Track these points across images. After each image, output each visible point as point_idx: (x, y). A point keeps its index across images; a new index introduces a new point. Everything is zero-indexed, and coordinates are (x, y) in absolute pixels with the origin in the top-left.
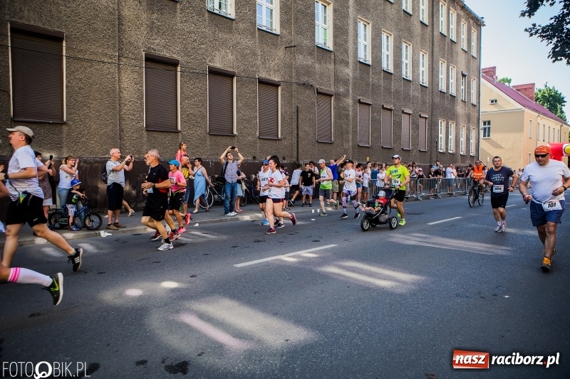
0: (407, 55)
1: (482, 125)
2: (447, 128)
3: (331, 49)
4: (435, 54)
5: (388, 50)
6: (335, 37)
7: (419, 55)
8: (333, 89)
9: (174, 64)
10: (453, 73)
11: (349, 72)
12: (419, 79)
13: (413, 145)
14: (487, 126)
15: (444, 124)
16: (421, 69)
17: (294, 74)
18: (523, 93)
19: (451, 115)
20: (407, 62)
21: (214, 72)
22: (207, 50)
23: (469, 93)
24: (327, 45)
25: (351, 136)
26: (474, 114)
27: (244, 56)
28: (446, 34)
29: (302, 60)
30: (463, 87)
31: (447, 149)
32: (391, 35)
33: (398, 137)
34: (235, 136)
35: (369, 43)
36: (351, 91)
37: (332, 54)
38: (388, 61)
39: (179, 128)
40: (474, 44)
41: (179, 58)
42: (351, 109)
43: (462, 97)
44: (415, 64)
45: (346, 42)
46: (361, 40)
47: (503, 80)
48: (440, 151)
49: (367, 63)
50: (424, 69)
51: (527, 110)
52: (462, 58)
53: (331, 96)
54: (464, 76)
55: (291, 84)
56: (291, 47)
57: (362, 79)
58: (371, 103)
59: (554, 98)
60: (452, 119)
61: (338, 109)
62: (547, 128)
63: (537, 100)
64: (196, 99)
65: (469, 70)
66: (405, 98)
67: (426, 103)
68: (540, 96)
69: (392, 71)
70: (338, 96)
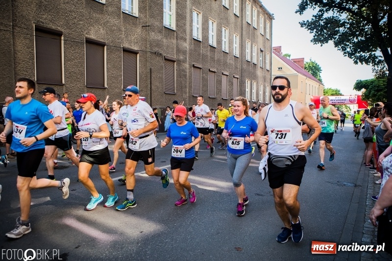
0: (225, 36)
2: (251, 85)
3: (174, 29)
4: (243, 36)
5: (213, 32)
6: (177, 21)
7: (233, 36)
8: (175, 57)
9: (59, 34)
10: (255, 49)
11: (186, 45)
12: (233, 52)
13: (229, 96)
15: (249, 82)
16: (234, 45)
17: (148, 46)
18: (297, 64)
19: (254, 77)
20: (225, 40)
21: (89, 42)
22: (84, 26)
23: (265, 62)
24: (172, 26)
25: (188, 90)
26: (268, 76)
27: (112, 31)
28: (250, 23)
29: (154, 36)
30: (261, 59)
31: (251, 99)
32: (215, 22)
33: (219, 91)
34: (106, 88)
35: (200, 26)
36: (188, 59)
37: (175, 33)
38: (213, 39)
39: (63, 82)
40: (268, 30)
41: (63, 31)
42: (188, 71)
43: (260, 65)
44: (231, 42)
45: (185, 25)
46: (195, 24)
47: (286, 55)
49: (199, 40)
50: (236, 46)
51: (299, 75)
52: (260, 40)
53: (174, 61)
54: (262, 51)
55: (146, 52)
56: (146, 26)
57: (195, 50)
58: (201, 67)
59: (315, 67)
60: (254, 79)
61: (179, 71)
62: (311, 86)
63: (305, 68)
64: (76, 61)
65: (265, 48)
66: (224, 64)
67: (238, 68)
68: (307, 66)
69: (215, 46)
70: (179, 62)
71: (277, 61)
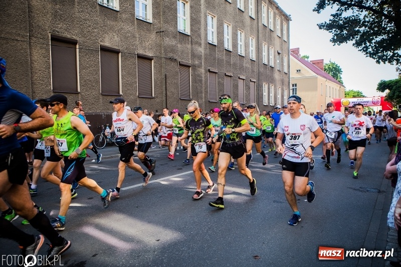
0: (241, 39)
1: (291, 87)
2: (269, 89)
3: (189, 34)
4: (260, 39)
5: (228, 36)
6: (191, 25)
7: (249, 39)
8: (190, 62)
9: (74, 43)
10: (272, 52)
11: (201, 50)
12: (249, 55)
13: (246, 100)
14: (294, 87)
15: (267, 86)
16: (251, 48)
17: (163, 51)
18: (317, 65)
19: (271, 80)
20: (241, 43)
21: (104, 49)
22: (99, 33)
23: (283, 65)
24: (186, 31)
25: (203, 95)
26: (286, 80)
27: (126, 38)
28: (266, 25)
29: (169, 41)
30: (278, 61)
31: (269, 103)
32: (230, 25)
33: (236, 96)
35: (215, 30)
36: (203, 63)
37: (190, 38)
38: (228, 43)
39: (79, 90)
40: (285, 32)
41: (78, 39)
42: (203, 76)
43: (278, 67)
44: (247, 46)
45: (199, 29)
46: (209, 28)
47: (304, 57)
48: (264, 104)
49: (214, 44)
50: (253, 48)
51: (319, 77)
52: (277, 42)
53: (189, 67)
54: (279, 53)
55: (161, 58)
56: (161, 32)
57: (211, 55)
58: (217, 72)
59: (335, 69)
60: (272, 83)
61: (194, 76)
62: (331, 89)
63: (325, 70)
64: (91, 69)
65: (282, 50)
66: (240, 68)
67: (254, 72)
68: (327, 68)
69: (231, 50)
70: (194, 67)
71: (295, 63)
